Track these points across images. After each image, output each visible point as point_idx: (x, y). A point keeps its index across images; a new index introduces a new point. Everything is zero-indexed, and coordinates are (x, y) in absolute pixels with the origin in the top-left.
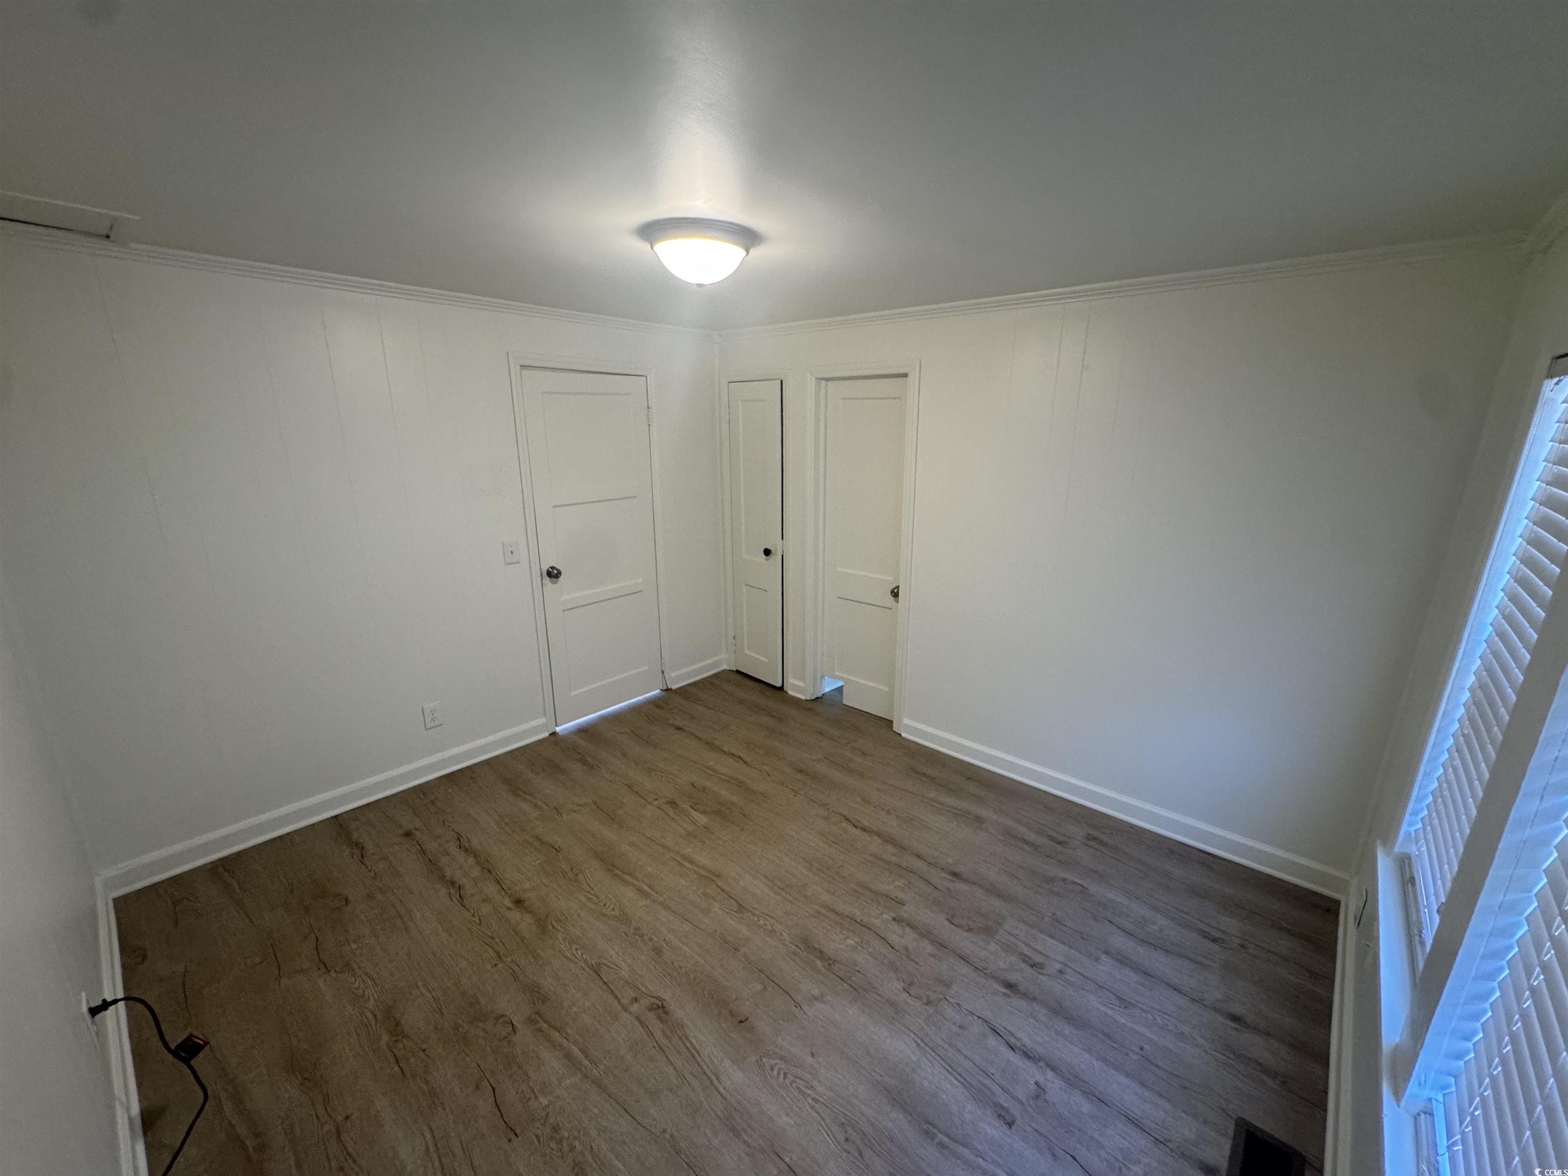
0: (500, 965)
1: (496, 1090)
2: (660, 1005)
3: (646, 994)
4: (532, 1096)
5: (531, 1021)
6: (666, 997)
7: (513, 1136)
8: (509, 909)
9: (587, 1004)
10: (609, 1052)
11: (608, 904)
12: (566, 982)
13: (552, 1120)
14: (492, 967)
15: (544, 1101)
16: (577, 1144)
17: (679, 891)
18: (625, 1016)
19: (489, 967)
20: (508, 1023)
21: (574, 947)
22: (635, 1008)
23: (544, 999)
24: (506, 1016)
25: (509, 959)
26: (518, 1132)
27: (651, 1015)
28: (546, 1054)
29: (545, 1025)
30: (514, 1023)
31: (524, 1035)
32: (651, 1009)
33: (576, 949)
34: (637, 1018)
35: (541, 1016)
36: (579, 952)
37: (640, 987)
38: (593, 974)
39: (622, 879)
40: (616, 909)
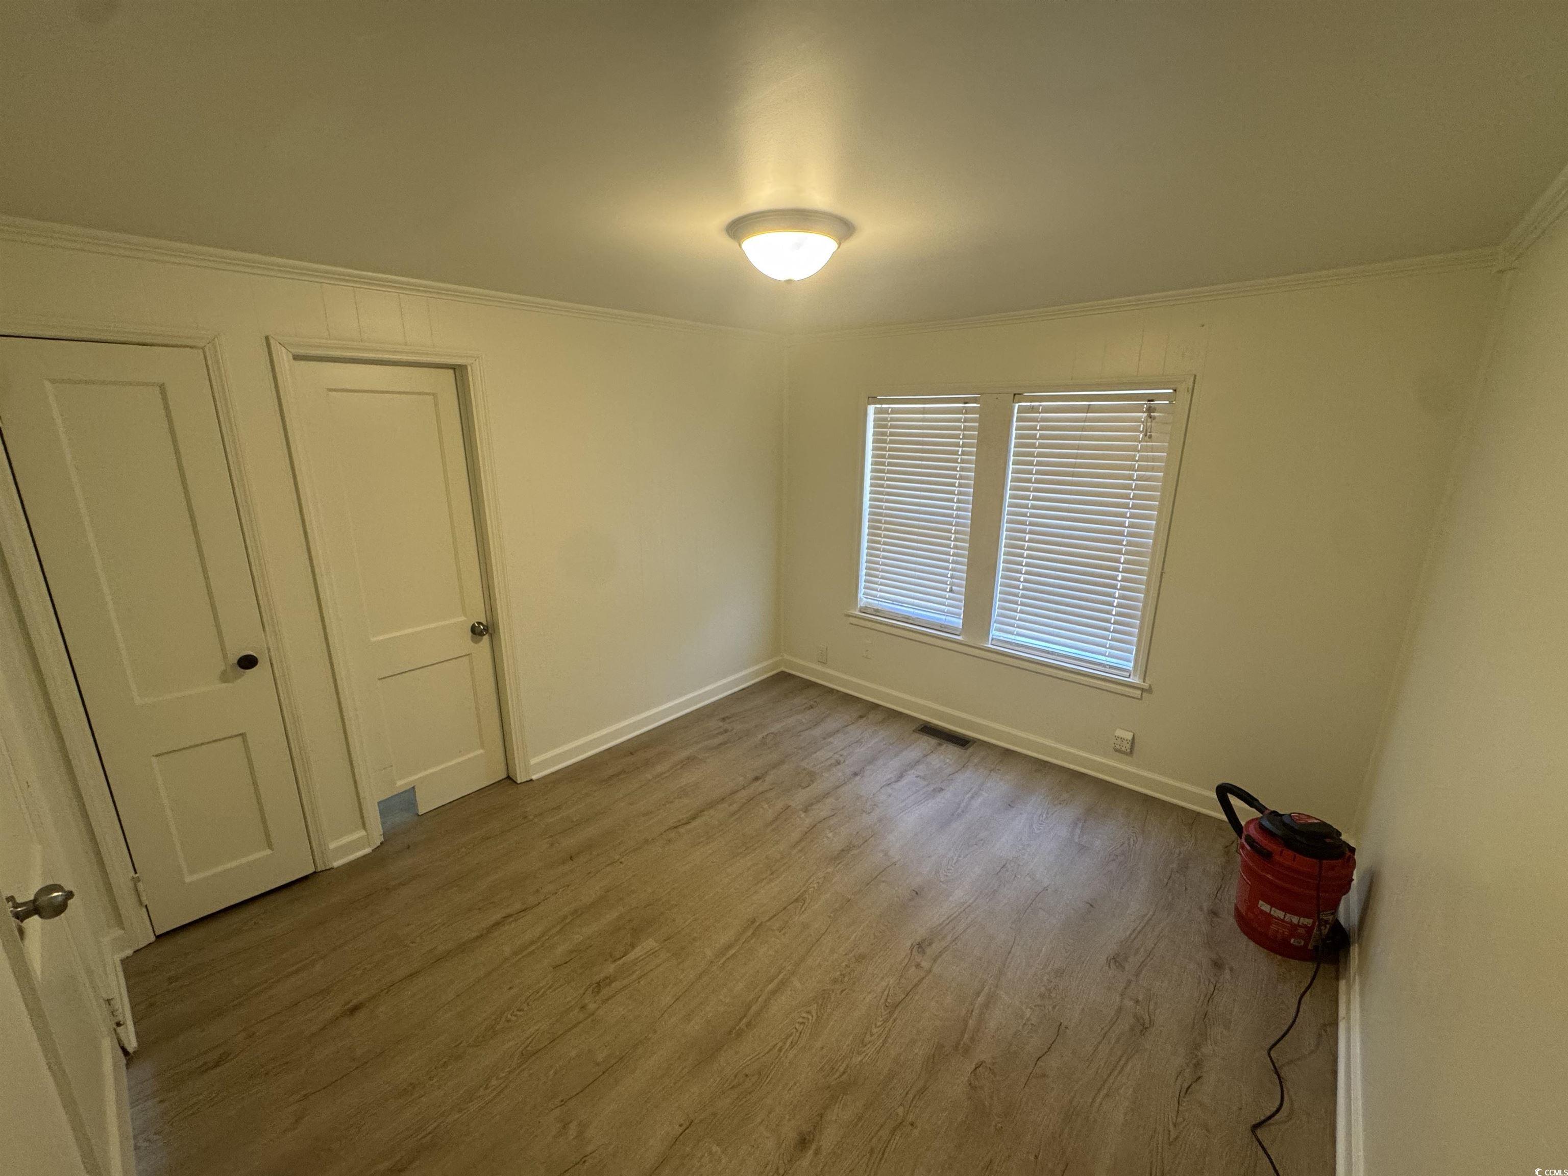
0: (911, 1117)
1: (1039, 1056)
2: (918, 946)
3: (910, 959)
4: (1029, 1023)
5: (967, 1051)
6: (909, 944)
7: (1063, 1027)
8: (817, 1152)
9: (933, 1003)
10: (971, 974)
11: (801, 1020)
12: (915, 1031)
13: (1039, 1002)
14: (916, 1128)
15: (1028, 1013)
16: (1045, 978)
17: (776, 952)
18: (936, 969)
19: (916, 1132)
20: (975, 1074)
21: (868, 1038)
22: (925, 964)
23: (940, 1047)
24: (969, 1080)
25: (900, 1111)
26: (1059, 1024)
27: (929, 951)
28: (992, 1025)
29: (966, 1036)
30: (973, 1067)
31: (984, 1053)
32: (924, 952)
33: (872, 1035)
34: (935, 960)
35: (958, 1044)
36: (875, 1030)
37: (903, 965)
38: (900, 1008)
39: (758, 1013)
40: (808, 1009)
